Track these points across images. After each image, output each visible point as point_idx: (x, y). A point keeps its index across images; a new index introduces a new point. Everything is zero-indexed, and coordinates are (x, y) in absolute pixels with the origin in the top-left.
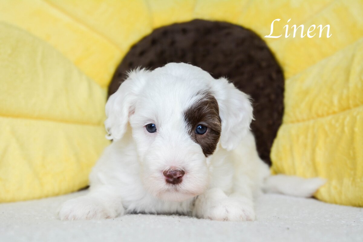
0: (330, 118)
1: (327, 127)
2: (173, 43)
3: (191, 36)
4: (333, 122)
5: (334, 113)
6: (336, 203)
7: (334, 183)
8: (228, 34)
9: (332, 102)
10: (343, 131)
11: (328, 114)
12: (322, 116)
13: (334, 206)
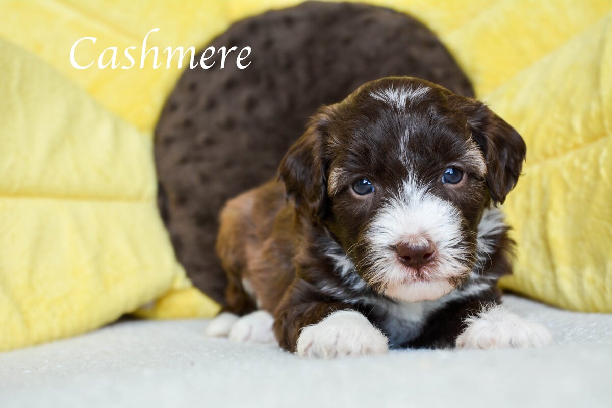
0: (569, 156)
1: (566, 175)
2: (269, 44)
3: (302, 29)
4: (577, 163)
5: (577, 146)
6: (596, 310)
7: (589, 272)
8: (369, 22)
9: (570, 128)
10: (597, 176)
11: (565, 150)
12: (555, 154)
13: (592, 316)
